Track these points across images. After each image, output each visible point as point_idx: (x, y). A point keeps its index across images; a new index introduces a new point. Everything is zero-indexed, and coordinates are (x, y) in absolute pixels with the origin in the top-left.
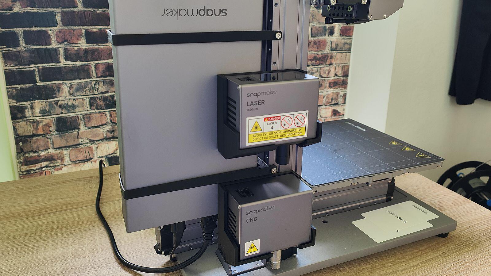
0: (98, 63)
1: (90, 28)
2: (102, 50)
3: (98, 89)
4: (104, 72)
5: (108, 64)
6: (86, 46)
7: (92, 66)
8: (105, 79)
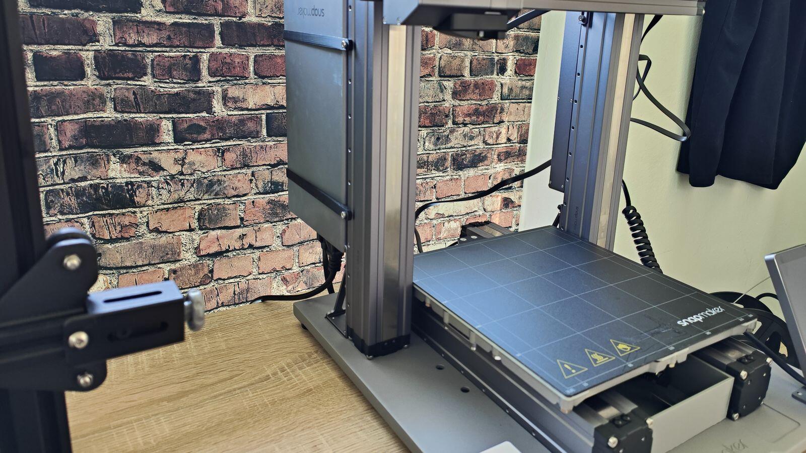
0: (64, 121)
1: (44, 48)
2: (71, 94)
3: (63, 173)
4: (76, 139)
5: (86, 122)
6: (36, 86)
7: (49, 126)
8: (79, 152)
